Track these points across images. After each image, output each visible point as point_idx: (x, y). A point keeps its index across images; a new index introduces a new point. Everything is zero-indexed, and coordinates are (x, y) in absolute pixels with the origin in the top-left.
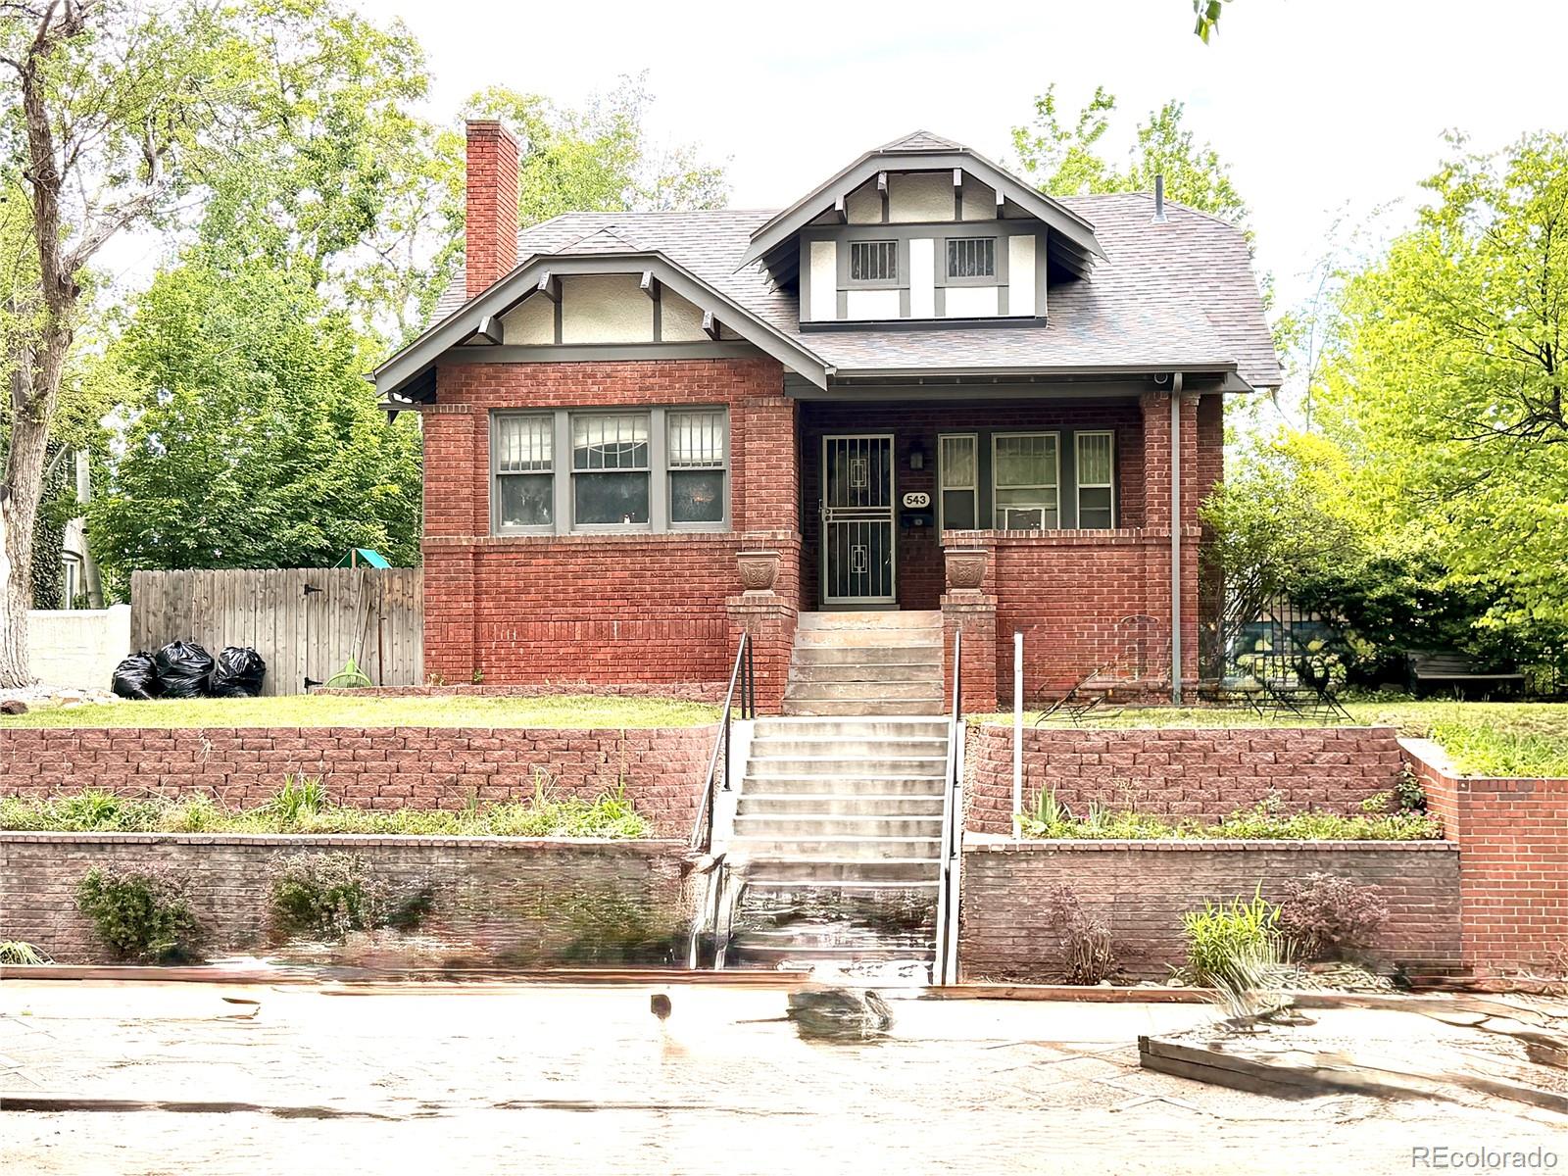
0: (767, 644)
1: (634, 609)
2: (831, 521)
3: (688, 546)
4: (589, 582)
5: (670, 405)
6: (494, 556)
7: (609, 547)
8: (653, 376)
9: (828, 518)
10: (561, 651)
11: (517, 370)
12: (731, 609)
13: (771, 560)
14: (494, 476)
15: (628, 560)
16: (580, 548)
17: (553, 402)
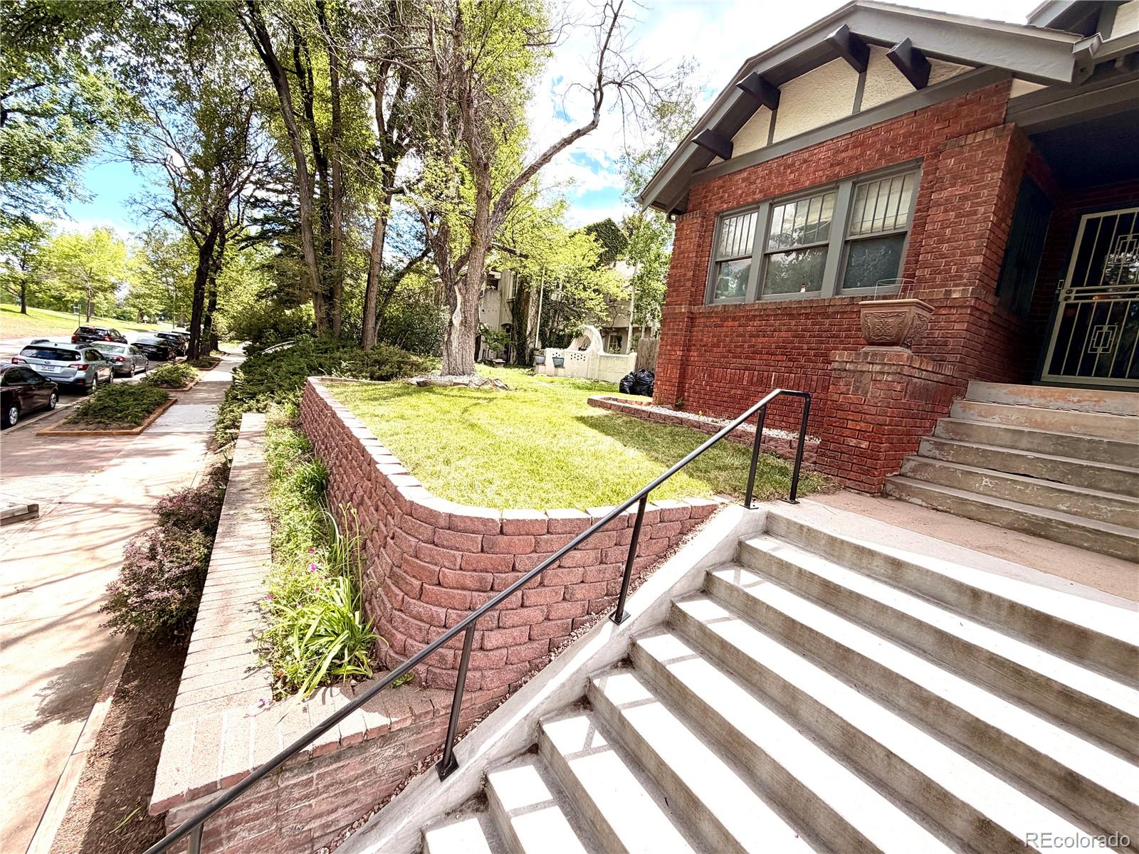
0: (873, 410)
1: (790, 364)
2: (1071, 301)
3: (848, 309)
4: (760, 340)
5: (858, 174)
6: (702, 320)
7: (779, 312)
8: (846, 150)
9: (1067, 299)
10: (733, 391)
11: (738, 177)
12: (836, 365)
13: (906, 309)
14: (713, 263)
15: (793, 322)
16: (757, 313)
17: (757, 196)
